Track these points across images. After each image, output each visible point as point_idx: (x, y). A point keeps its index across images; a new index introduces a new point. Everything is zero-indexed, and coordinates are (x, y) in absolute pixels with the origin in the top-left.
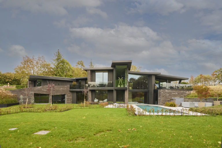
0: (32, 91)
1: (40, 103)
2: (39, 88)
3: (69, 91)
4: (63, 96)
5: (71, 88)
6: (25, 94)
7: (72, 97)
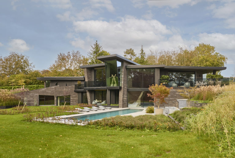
0: (37, 93)
1: (45, 105)
2: (44, 90)
3: (74, 92)
6: (30, 96)
7: (77, 98)
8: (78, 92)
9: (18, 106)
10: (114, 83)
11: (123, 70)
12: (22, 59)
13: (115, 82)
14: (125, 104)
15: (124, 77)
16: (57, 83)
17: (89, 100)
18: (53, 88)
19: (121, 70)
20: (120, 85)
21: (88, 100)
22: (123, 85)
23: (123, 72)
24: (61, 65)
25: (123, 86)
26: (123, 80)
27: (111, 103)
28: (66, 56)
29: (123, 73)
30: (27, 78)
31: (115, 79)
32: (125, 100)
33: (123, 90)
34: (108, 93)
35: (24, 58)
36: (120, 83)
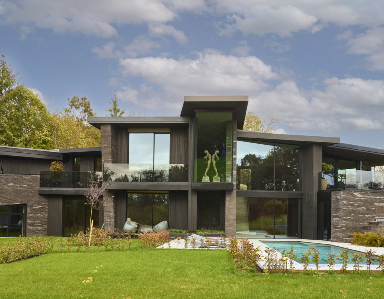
3: (37, 195)
5: (44, 183)
7: (47, 215)
8: (50, 196)
13: (216, 170)
23: (235, 145)
26: (235, 167)
29: (235, 149)
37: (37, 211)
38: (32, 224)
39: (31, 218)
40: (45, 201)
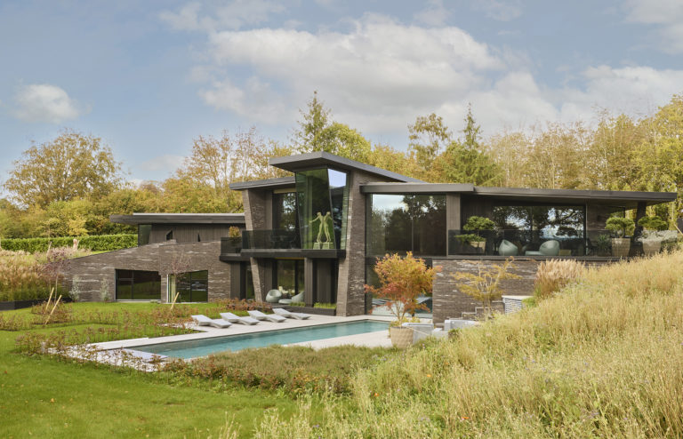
0: (108, 263)
1: (133, 298)
2: (129, 254)
3: (218, 261)
4: (201, 277)
5: (224, 249)
6: (91, 272)
7: (229, 281)
8: (231, 262)
9: (47, 301)
10: (324, 239)
11: (351, 199)
12: (95, 147)
13: (327, 234)
14: (357, 303)
15: (353, 223)
16: (171, 232)
17: (257, 289)
18: (155, 250)
19: (345, 198)
20: (343, 245)
21: (255, 286)
22: (352, 244)
23: (351, 203)
24: (200, 170)
25: (352, 248)
26: (349, 231)
27: (315, 301)
28: (219, 140)
29: (350, 209)
30: (98, 213)
31: (326, 225)
32: (356, 290)
33: (351, 260)
34: (308, 268)
35: (101, 146)
36: (343, 239)
37: (221, 277)
38: (212, 290)
39: (212, 284)
40: (227, 268)
